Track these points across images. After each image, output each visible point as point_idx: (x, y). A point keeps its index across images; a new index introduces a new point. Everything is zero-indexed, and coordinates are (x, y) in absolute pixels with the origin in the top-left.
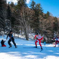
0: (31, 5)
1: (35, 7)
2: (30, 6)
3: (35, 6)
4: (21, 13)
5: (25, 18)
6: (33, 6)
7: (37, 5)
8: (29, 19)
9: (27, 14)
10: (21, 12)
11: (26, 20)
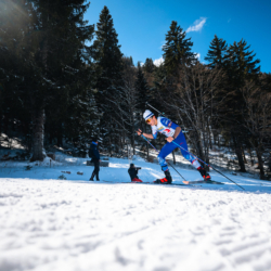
0: (210, 52)
1: (226, 57)
2: (206, 59)
3: (224, 53)
4: (179, 86)
5: (193, 97)
6: (218, 53)
7: (232, 47)
8: (205, 99)
9: (197, 85)
10: (179, 82)
11: (198, 103)
